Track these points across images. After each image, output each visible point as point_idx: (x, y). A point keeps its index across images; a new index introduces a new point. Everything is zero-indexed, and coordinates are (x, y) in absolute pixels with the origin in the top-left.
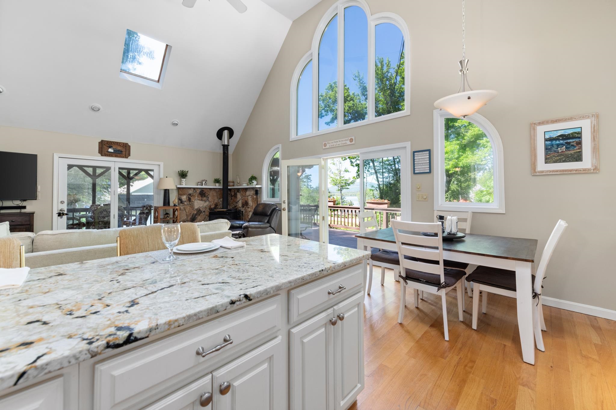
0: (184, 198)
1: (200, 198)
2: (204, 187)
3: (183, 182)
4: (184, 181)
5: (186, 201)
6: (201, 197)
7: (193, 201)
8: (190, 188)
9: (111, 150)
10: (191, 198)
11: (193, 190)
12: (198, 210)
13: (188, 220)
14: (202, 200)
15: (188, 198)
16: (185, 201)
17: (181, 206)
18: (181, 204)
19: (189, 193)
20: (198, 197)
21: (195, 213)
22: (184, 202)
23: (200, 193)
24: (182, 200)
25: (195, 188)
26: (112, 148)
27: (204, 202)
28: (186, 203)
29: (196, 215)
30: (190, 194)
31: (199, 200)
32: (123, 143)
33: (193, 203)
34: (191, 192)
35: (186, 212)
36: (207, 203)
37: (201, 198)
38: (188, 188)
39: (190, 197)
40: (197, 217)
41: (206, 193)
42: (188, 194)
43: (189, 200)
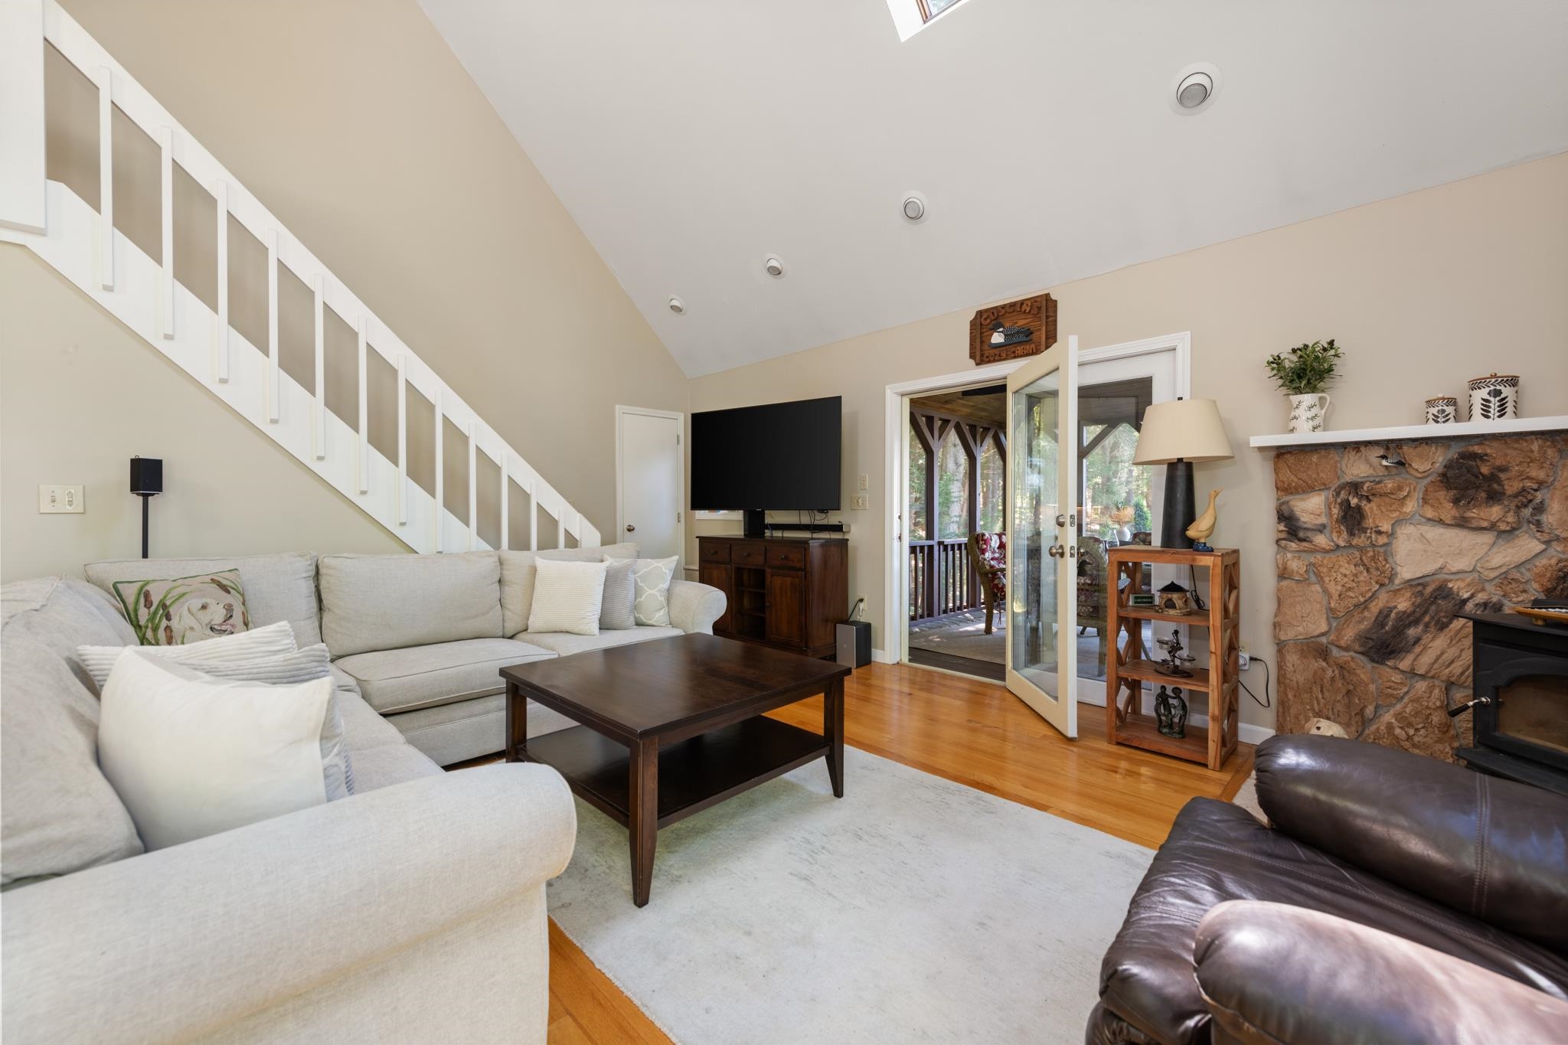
0: (1311, 507)
1: (1449, 512)
2: (1479, 425)
3: (1296, 413)
4: (1304, 405)
5: (1324, 526)
6: (1456, 501)
7: (1386, 527)
8: (1357, 446)
9: (997, 338)
10: (1367, 507)
11: (1375, 453)
12: (1429, 590)
13: (1342, 643)
14: (1462, 523)
15: (1335, 511)
16: (1321, 529)
17: (1289, 555)
18: (1293, 545)
19: (1348, 479)
20: (1425, 501)
21: (1403, 604)
22: (1307, 529)
23: (1444, 475)
24: (1298, 520)
25: (1399, 443)
26: (1001, 329)
27: (1487, 538)
28: (1321, 540)
29: (1409, 620)
30: (1355, 487)
31: (1440, 522)
32: (1034, 300)
33: (1382, 540)
34: (1357, 469)
35: (1325, 591)
36: (1527, 545)
37: (1454, 512)
38: (1344, 446)
39: (1354, 501)
40: (1418, 640)
41: (1503, 469)
42: (1336, 484)
43: (1352, 519)
